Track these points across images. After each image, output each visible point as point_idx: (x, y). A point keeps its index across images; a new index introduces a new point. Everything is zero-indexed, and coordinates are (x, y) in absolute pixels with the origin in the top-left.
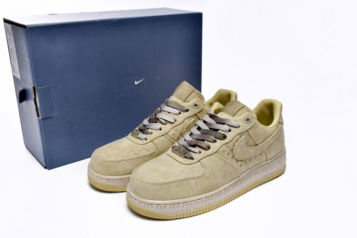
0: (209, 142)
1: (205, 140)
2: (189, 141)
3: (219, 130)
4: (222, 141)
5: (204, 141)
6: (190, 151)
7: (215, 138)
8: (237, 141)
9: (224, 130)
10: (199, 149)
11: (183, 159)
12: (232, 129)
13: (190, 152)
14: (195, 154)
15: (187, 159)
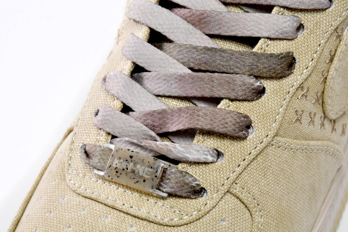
0: (238, 103)
1: (222, 99)
2: (151, 114)
3: (258, 39)
4: (285, 81)
5: (215, 101)
6: (175, 162)
7: (257, 77)
8: (331, 60)
9: (281, 36)
10: (212, 143)
11: (160, 203)
12: (305, 18)
13: (180, 166)
14: (202, 167)
15: (181, 201)
